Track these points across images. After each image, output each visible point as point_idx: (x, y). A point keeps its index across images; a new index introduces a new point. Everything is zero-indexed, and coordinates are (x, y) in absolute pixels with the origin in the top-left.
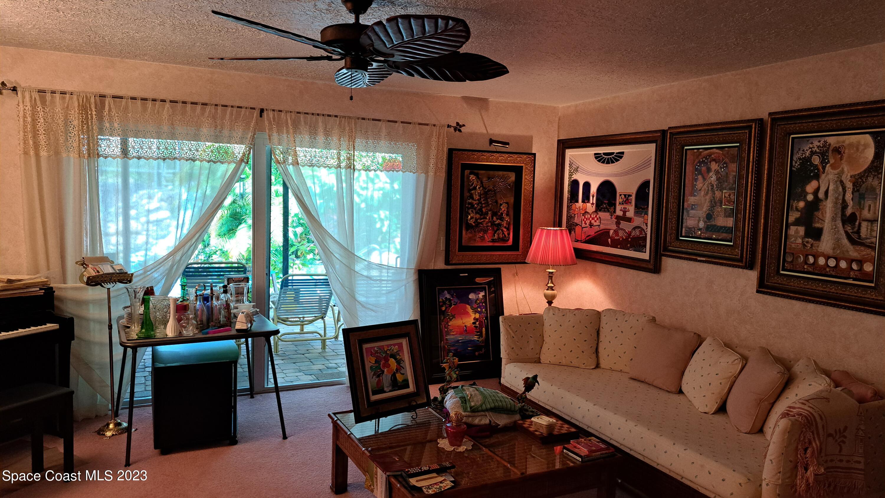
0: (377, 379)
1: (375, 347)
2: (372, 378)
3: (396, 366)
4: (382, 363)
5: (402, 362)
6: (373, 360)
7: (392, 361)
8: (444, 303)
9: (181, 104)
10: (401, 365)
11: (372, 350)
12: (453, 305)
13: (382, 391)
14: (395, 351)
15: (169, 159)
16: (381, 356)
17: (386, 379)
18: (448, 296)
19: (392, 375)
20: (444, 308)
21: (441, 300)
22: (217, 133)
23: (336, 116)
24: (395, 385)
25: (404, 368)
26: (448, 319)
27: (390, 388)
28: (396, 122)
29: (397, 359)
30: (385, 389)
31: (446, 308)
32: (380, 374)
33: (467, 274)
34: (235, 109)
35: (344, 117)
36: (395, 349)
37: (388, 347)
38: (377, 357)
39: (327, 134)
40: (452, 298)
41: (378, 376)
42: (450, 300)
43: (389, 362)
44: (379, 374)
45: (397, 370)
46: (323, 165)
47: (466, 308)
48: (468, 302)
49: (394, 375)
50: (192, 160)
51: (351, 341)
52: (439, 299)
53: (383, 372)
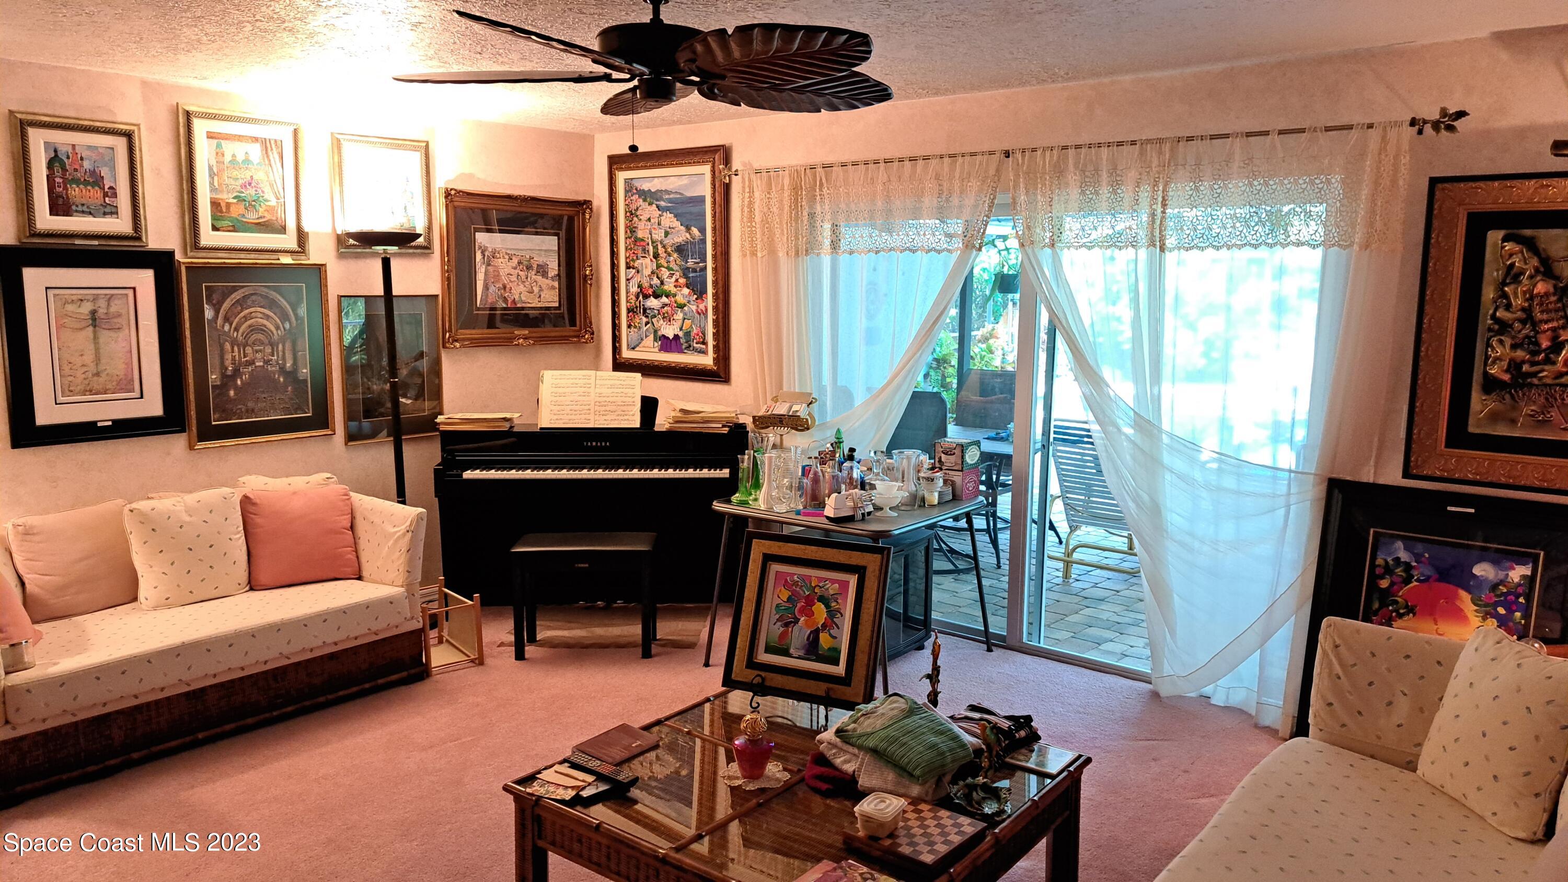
0: (782, 629)
1: (796, 574)
2: (775, 624)
3: (826, 619)
4: (799, 605)
5: (839, 615)
6: (785, 595)
7: (820, 610)
8: (1388, 570)
9: (897, 163)
10: (835, 619)
11: (788, 578)
12: (1417, 580)
13: (785, 653)
14: (831, 592)
15: (884, 250)
16: (801, 592)
17: (799, 635)
18: (1404, 556)
19: (811, 632)
20: (1384, 584)
21: (1379, 561)
22: (942, 204)
23: (1133, 143)
24: (812, 649)
25: (838, 628)
26: (1392, 611)
27: (801, 653)
28: (1266, 133)
29: (831, 607)
30: (792, 651)
31: (1392, 584)
32: (791, 622)
33: (1473, 511)
34: (967, 158)
35: (1149, 141)
36: (833, 589)
37: (820, 582)
38: (794, 593)
39: (1116, 183)
40: (1414, 564)
41: (786, 625)
42: (1408, 567)
43: (813, 608)
44: (789, 623)
45: (824, 626)
46: (1117, 244)
47: (1456, 596)
48: (1466, 581)
49: (816, 633)
50: (910, 250)
51: (752, 552)
52: (1374, 557)
53: (797, 621)
